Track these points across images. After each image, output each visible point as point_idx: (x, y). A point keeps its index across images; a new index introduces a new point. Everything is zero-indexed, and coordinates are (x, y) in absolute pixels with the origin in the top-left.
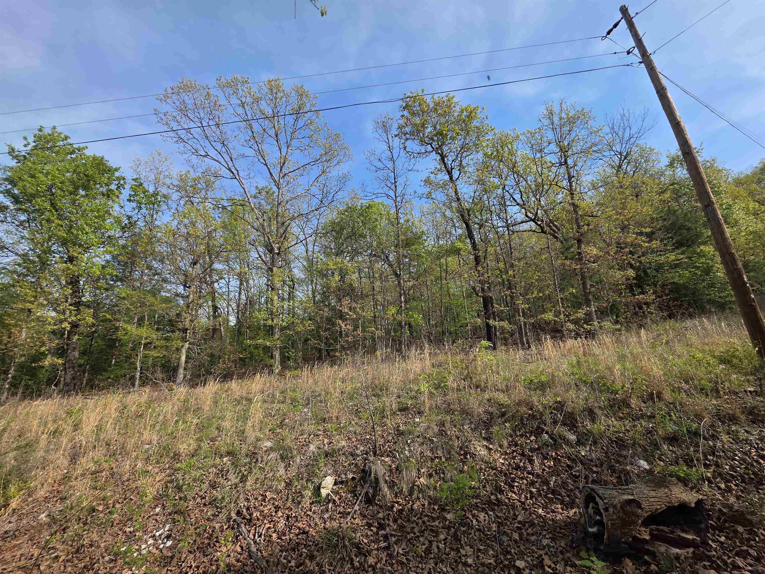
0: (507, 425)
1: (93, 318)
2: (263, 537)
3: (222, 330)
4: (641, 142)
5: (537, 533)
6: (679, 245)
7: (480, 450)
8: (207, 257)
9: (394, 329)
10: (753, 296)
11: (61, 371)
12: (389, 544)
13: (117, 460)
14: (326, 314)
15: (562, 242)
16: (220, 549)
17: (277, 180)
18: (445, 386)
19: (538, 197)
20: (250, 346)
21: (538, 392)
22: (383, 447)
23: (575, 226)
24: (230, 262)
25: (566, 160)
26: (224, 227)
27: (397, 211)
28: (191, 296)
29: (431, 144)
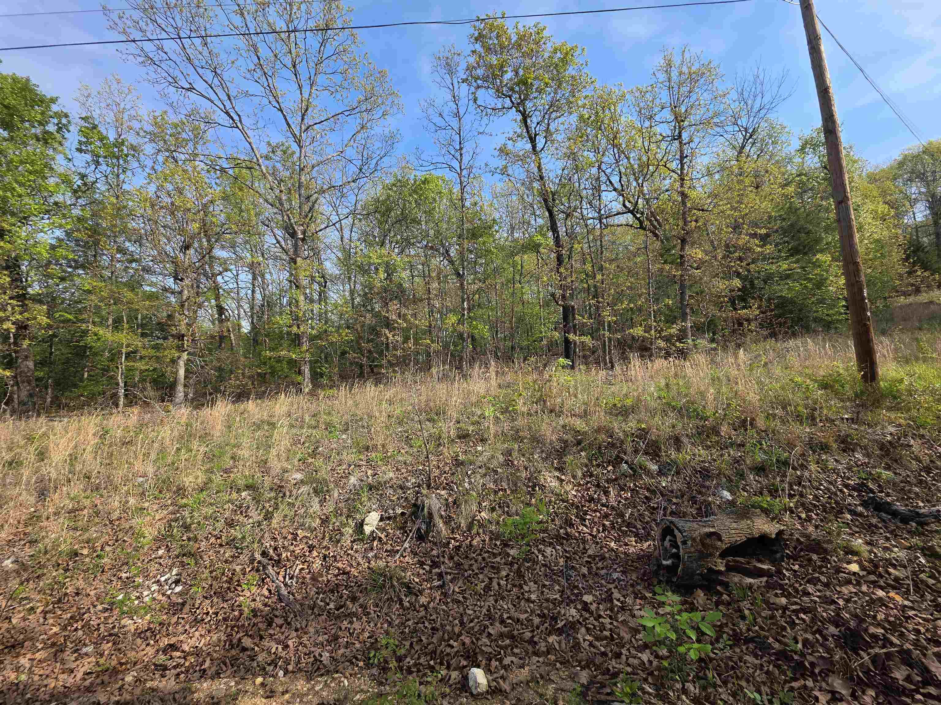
0: (583, 454)
1: (47, 318)
2: (295, 579)
3: (233, 338)
4: (771, 116)
5: (607, 567)
6: (794, 252)
7: (551, 482)
8: (204, 240)
9: (454, 342)
10: (869, 314)
11: (12, 386)
12: (444, 582)
13: (102, 496)
14: (368, 322)
15: (662, 242)
16: (243, 594)
17: (298, 134)
18: (513, 410)
19: (640, 181)
20: (270, 359)
21: (620, 418)
22: (439, 479)
23: (681, 223)
24: (238, 249)
25: (680, 133)
26: (225, 198)
27: (462, 189)
28: (186, 292)
29: (510, 97)
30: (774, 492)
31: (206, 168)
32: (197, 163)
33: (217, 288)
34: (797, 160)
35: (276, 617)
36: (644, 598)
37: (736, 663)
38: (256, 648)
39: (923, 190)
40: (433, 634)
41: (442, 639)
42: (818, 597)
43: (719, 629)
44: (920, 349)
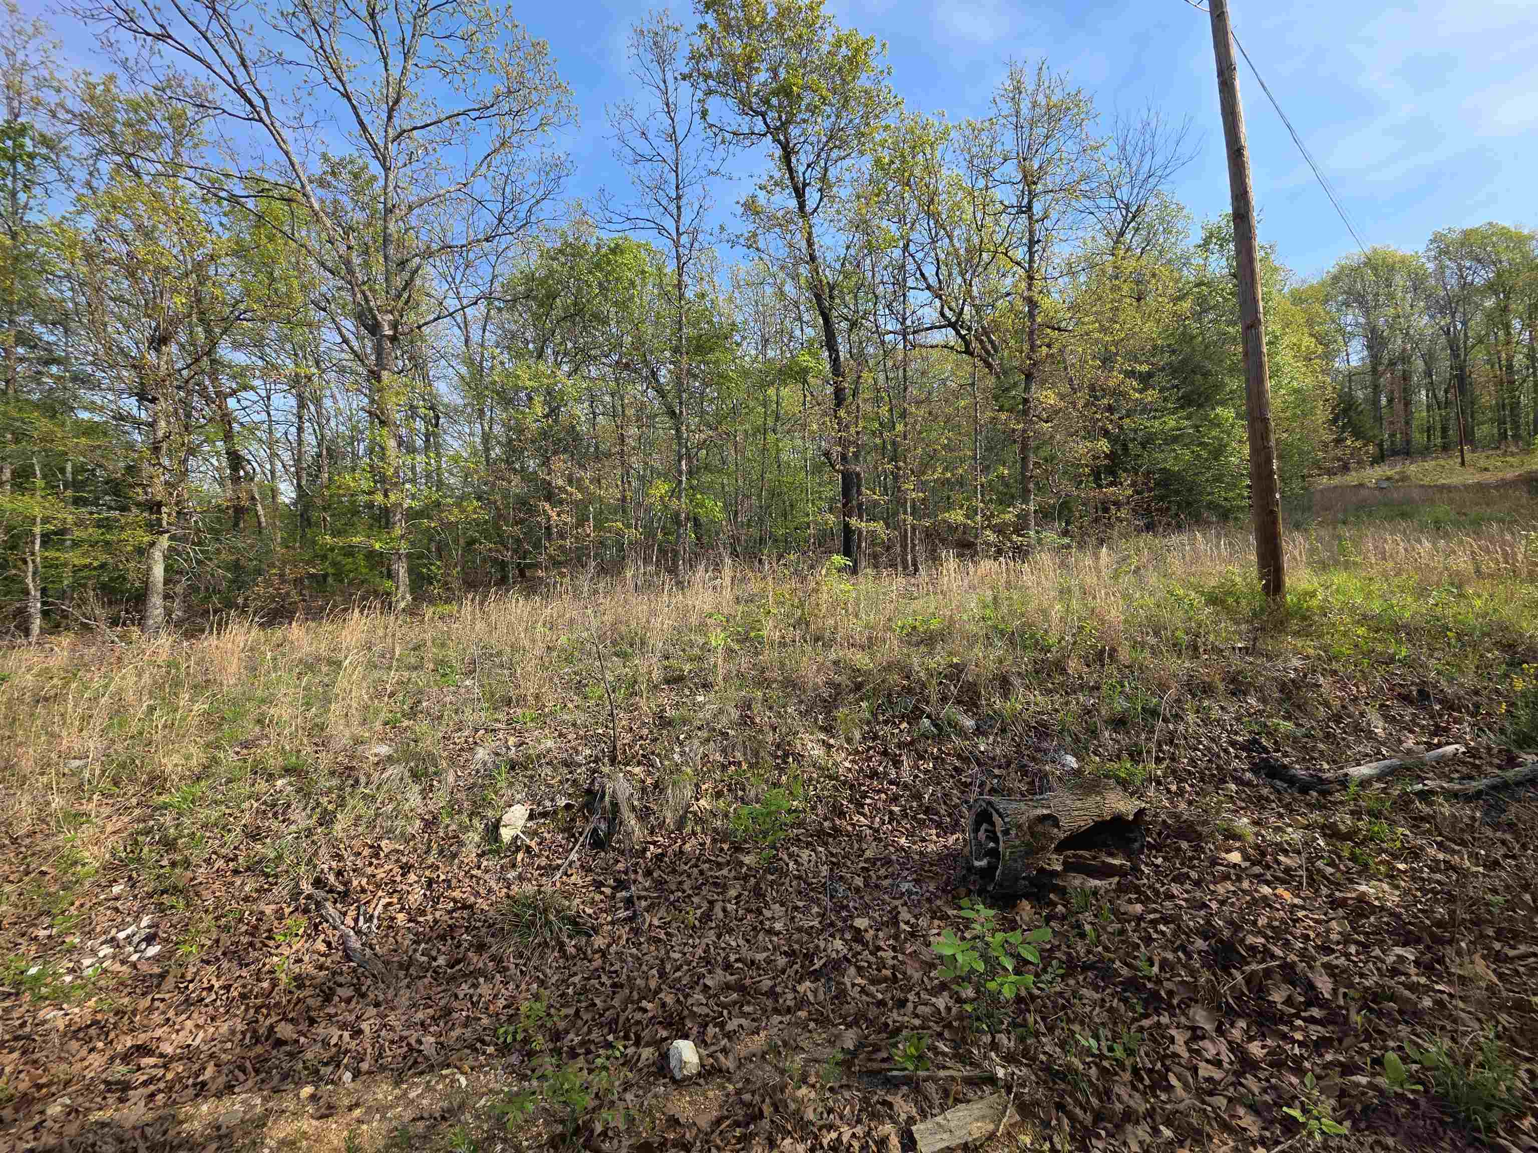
0: (864, 704)
2: (375, 921)
3: (261, 512)
4: (1164, 189)
5: (893, 874)
7: (812, 749)
8: (198, 329)
9: (664, 527)
10: (1278, 496)
12: (635, 912)
14: (514, 490)
15: (998, 378)
16: (278, 951)
17: (381, 145)
18: (757, 637)
19: (968, 277)
20: (332, 549)
21: (923, 649)
22: (631, 747)
23: (1026, 347)
24: (267, 349)
25: (1030, 202)
26: (240, 251)
27: (680, 269)
28: (163, 424)
29: (763, 115)
30: (1136, 756)
31: (199, 193)
32: (181, 182)
33: (226, 419)
34: (1197, 261)
35: (341, 985)
36: (945, 917)
37: (1068, 1001)
38: (302, 1040)
39: (1362, 320)
40: (614, 993)
41: (628, 1000)
42: (1185, 900)
43: (1047, 955)
44: (1343, 551)
